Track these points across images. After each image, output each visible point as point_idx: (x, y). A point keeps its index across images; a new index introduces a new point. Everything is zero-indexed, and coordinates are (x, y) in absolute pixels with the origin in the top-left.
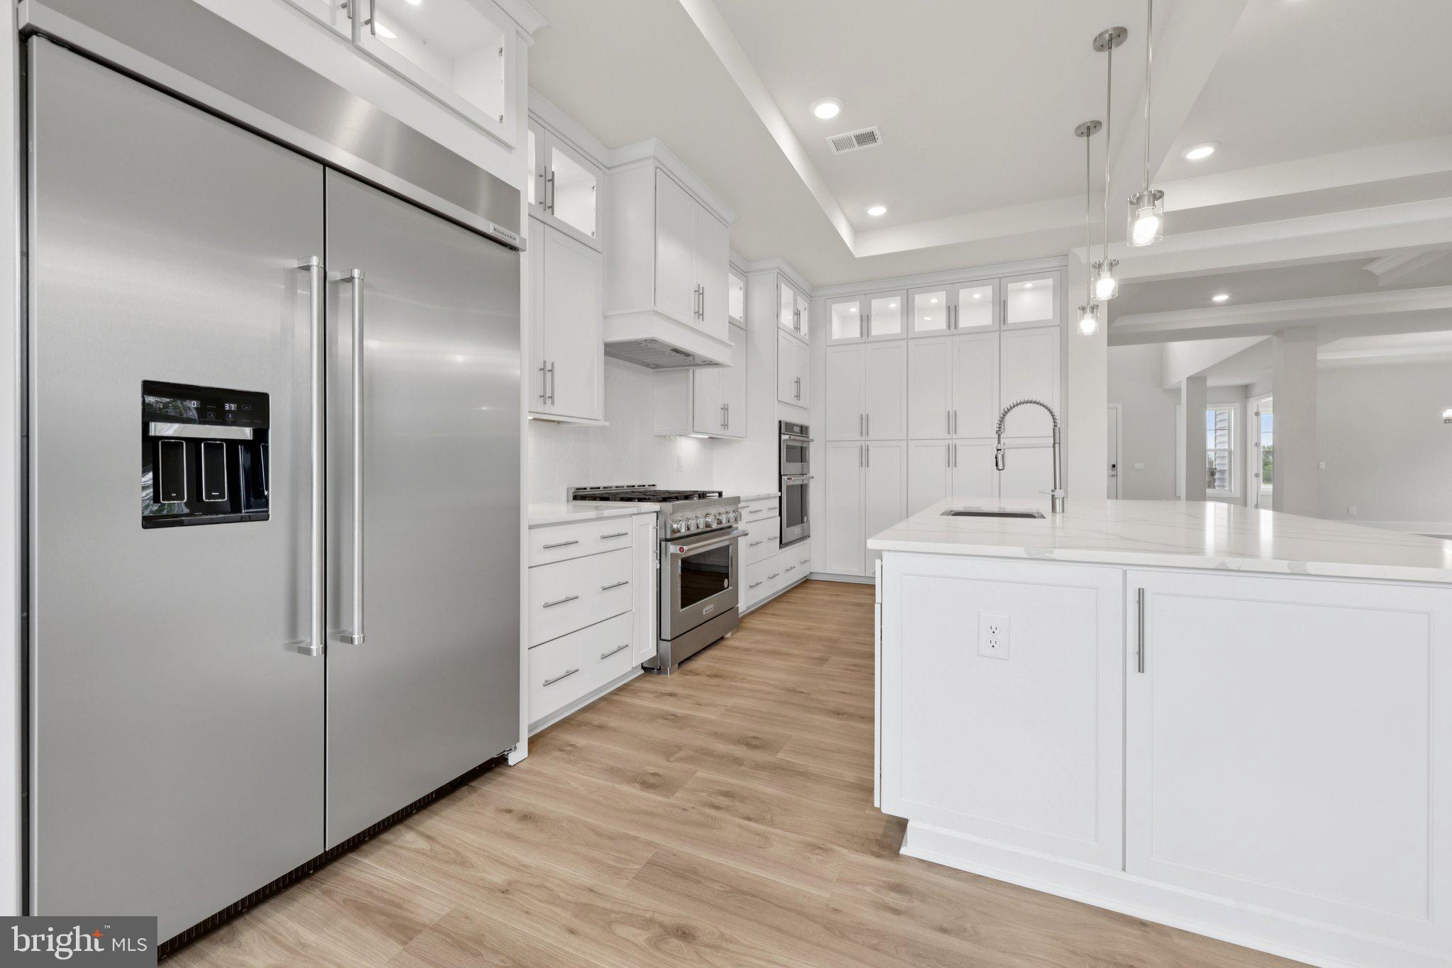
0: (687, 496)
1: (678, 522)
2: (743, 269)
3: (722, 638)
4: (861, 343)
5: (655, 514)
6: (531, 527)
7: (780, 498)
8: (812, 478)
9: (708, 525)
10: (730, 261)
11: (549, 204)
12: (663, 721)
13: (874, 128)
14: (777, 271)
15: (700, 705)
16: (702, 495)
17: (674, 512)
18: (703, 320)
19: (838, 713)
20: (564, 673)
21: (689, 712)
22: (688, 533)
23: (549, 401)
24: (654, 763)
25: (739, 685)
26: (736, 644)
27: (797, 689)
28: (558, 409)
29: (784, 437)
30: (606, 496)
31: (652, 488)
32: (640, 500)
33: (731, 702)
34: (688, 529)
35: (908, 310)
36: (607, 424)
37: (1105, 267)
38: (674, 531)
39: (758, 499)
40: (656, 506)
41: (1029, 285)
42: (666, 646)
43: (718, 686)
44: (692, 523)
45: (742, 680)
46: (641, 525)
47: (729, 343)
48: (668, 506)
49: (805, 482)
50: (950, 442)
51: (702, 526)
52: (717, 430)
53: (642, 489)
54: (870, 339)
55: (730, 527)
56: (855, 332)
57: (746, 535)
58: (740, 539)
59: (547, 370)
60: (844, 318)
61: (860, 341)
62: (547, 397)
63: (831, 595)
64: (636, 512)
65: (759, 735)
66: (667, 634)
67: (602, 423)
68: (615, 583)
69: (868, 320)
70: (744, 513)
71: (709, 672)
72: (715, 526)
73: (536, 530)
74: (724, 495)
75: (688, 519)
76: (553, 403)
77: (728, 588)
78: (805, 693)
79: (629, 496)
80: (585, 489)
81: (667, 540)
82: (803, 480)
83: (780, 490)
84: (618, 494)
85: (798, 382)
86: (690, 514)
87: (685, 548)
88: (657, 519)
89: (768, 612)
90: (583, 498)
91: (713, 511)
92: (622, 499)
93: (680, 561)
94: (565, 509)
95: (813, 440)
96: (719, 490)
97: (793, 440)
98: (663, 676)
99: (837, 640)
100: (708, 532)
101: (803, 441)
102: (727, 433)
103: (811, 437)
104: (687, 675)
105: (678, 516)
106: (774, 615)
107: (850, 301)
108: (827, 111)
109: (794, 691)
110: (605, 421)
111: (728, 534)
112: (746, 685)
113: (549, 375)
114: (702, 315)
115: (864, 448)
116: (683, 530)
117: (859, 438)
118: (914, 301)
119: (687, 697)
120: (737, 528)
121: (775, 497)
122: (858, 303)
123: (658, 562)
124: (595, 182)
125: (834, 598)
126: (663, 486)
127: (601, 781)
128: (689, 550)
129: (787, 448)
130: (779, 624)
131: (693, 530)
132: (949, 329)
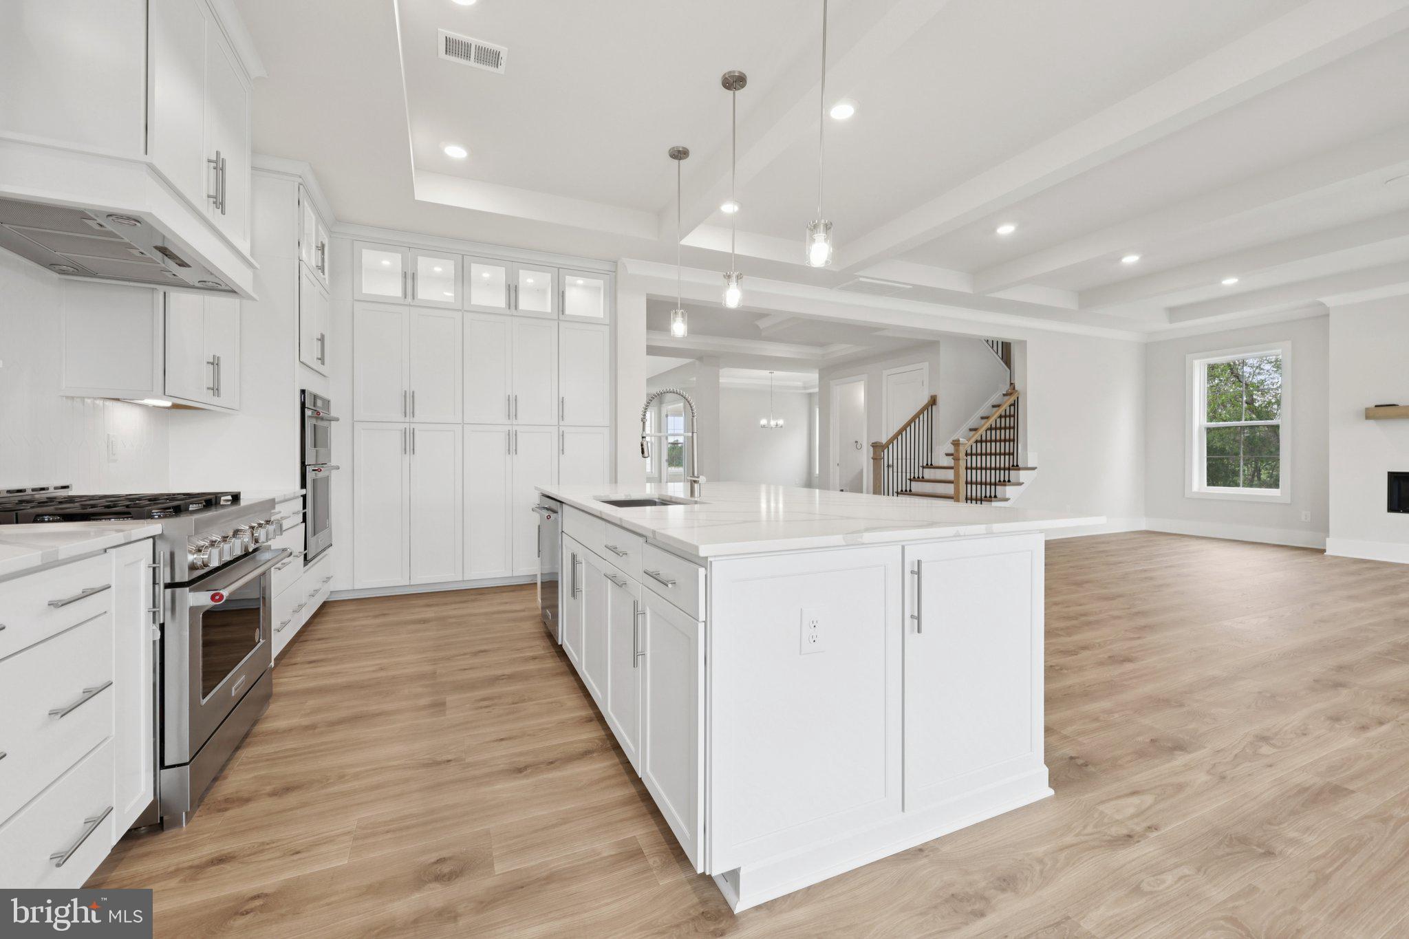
1: (201, 549)
4: (404, 305)
5: (151, 540)
7: (304, 497)
8: (336, 467)
9: (244, 549)
13: (501, 49)
14: (300, 180)
15: (298, 853)
17: (195, 533)
18: (223, 212)
19: (520, 770)
26: (281, 724)
27: (439, 759)
29: (308, 413)
33: (352, 821)
35: (463, 278)
37: (734, 278)
38: (193, 568)
39: (285, 500)
40: (154, 527)
41: (580, 281)
42: (180, 778)
43: (304, 805)
44: (225, 549)
45: (341, 778)
49: (328, 475)
50: (510, 428)
54: (415, 303)
56: (396, 290)
61: (402, 302)
63: (376, 617)
65: (444, 854)
66: (176, 755)
69: (413, 278)
71: (269, 789)
74: (244, 501)
77: (259, 642)
78: (455, 760)
81: (174, 586)
82: (326, 472)
83: (303, 485)
85: (322, 340)
89: (298, 659)
93: (201, 618)
95: (337, 420)
96: (234, 490)
98: (171, 832)
99: (434, 674)
102: (220, 401)
103: (333, 414)
104: (226, 810)
105: (199, 540)
107: (385, 250)
112: (356, 784)
114: (221, 204)
115: (408, 431)
116: (213, 563)
117: (402, 419)
118: (470, 272)
119: (260, 850)
121: (299, 496)
122: (399, 256)
123: (157, 627)
125: (378, 621)
130: (332, 674)
132: (509, 308)
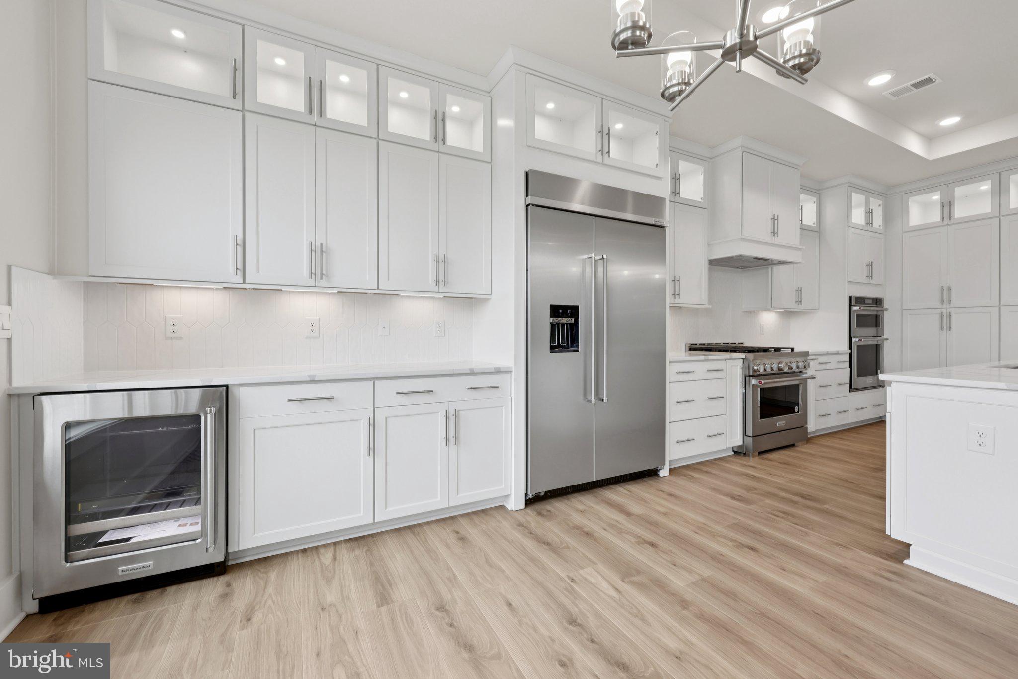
0: (766, 350)
1: (757, 365)
2: (817, 190)
3: (793, 445)
4: (942, 226)
5: (742, 360)
6: (670, 362)
7: (851, 355)
8: (887, 339)
9: (780, 369)
10: (801, 185)
11: (677, 191)
12: (745, 477)
13: (931, 75)
14: (848, 184)
15: (771, 474)
16: (777, 350)
17: (754, 359)
18: (777, 236)
20: (686, 439)
21: (763, 476)
22: (765, 373)
23: (677, 297)
24: (737, 491)
25: (802, 470)
26: (804, 450)
27: (850, 480)
28: (683, 300)
29: (854, 309)
30: (710, 348)
31: (741, 345)
32: (732, 351)
33: (795, 477)
34: (765, 370)
35: (1000, 190)
36: (711, 307)
38: (755, 371)
39: (827, 354)
40: (743, 355)
42: (749, 441)
43: (786, 468)
44: (768, 367)
45: (805, 468)
46: (732, 366)
47: (801, 247)
48: (751, 356)
49: (879, 343)
51: (775, 369)
52: (792, 305)
53: (734, 345)
54: (953, 221)
55: (801, 372)
56: (936, 217)
57: (814, 378)
58: (808, 380)
59: (676, 281)
60: (926, 206)
61: (941, 225)
62: (676, 295)
64: (729, 358)
65: (812, 495)
66: (750, 432)
67: (708, 306)
68: (716, 397)
69: (950, 206)
70: (812, 363)
71: (780, 461)
72: (786, 370)
73: (672, 364)
74: (796, 350)
75: (765, 364)
76: (679, 298)
77: (798, 412)
79: (724, 349)
80: (697, 344)
81: (749, 376)
82: (878, 341)
83: (851, 348)
84: (717, 348)
85: (870, 265)
86: (766, 361)
87: (763, 381)
88: (743, 363)
90: (695, 349)
91: (785, 360)
92: (720, 351)
93: (759, 390)
94: (683, 354)
95: (887, 310)
96: (792, 347)
97: (863, 310)
98: (747, 458)
100: (780, 373)
101: (877, 311)
102: (800, 307)
103: (885, 307)
104: (764, 460)
105: (758, 362)
106: (841, 439)
107: (931, 191)
108: (880, 80)
109: (847, 481)
110: (709, 305)
111: (798, 376)
112: (808, 471)
113: (677, 283)
114: (777, 233)
115: (945, 315)
116: (761, 370)
117: (940, 306)
119: (763, 469)
120: (806, 373)
121: (846, 353)
122: (939, 192)
123: (744, 389)
124: (703, 169)
126: (748, 344)
127: (709, 492)
128: (765, 383)
129: (857, 316)
131: (769, 370)
